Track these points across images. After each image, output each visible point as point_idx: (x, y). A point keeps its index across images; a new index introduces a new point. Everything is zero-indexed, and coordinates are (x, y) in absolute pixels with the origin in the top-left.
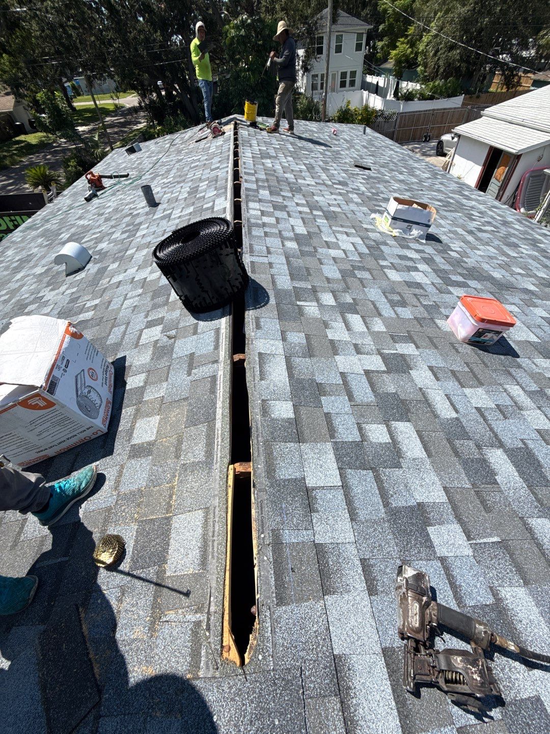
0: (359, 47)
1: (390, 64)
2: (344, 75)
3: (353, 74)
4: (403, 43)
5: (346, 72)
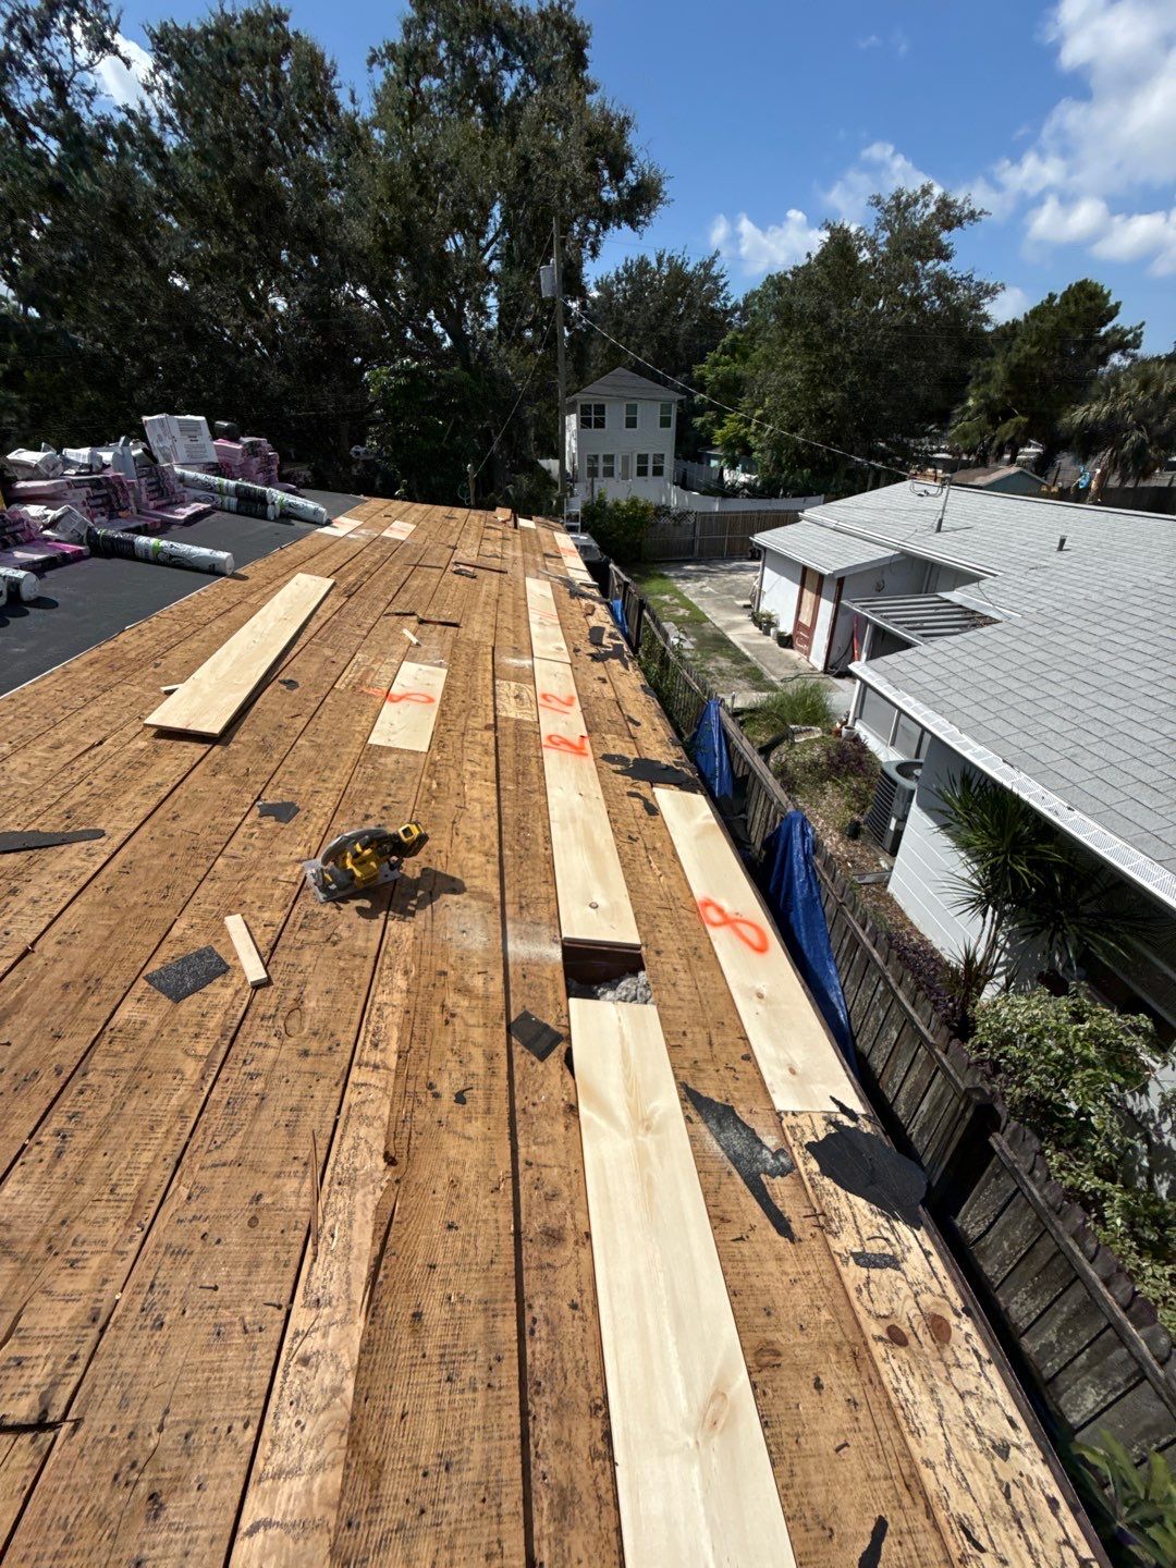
0: (665, 423)
2: (643, 459)
3: (659, 458)
4: (732, 420)
5: (646, 456)
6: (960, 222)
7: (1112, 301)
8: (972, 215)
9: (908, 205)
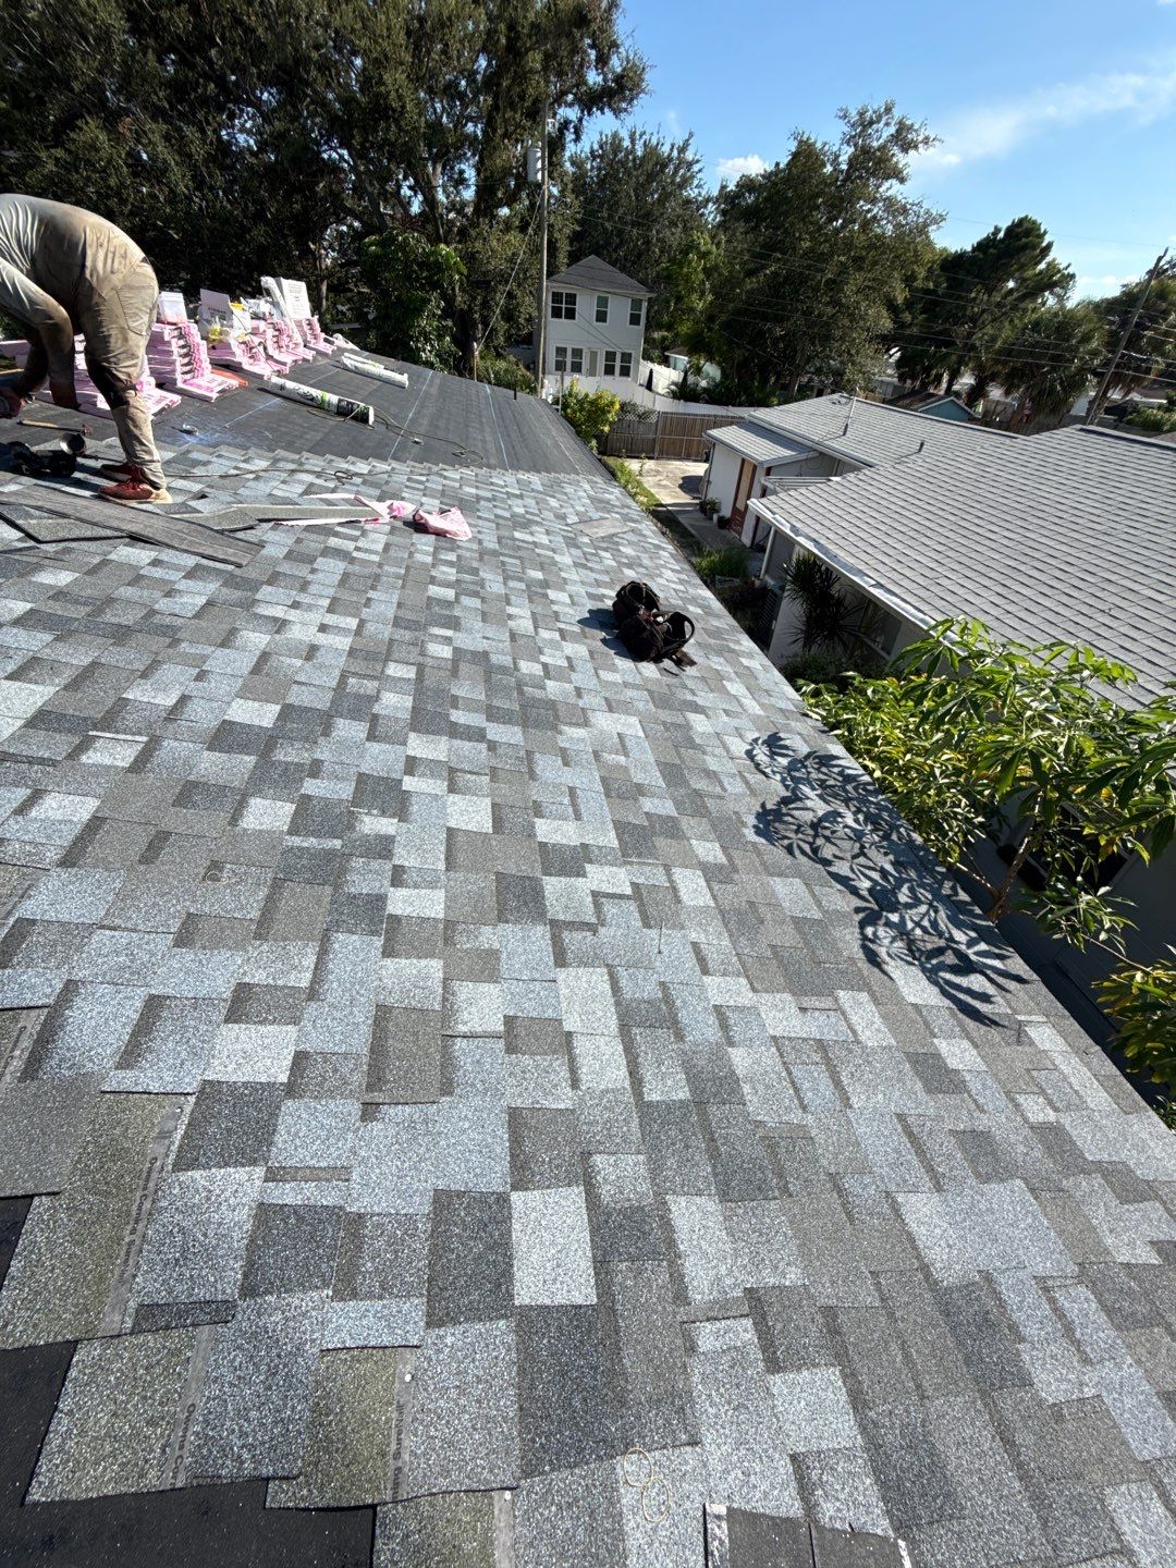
0: (635, 320)
2: (610, 356)
3: (626, 357)
5: (614, 354)
6: (916, 147)
7: (1046, 240)
8: (927, 141)
9: (871, 122)
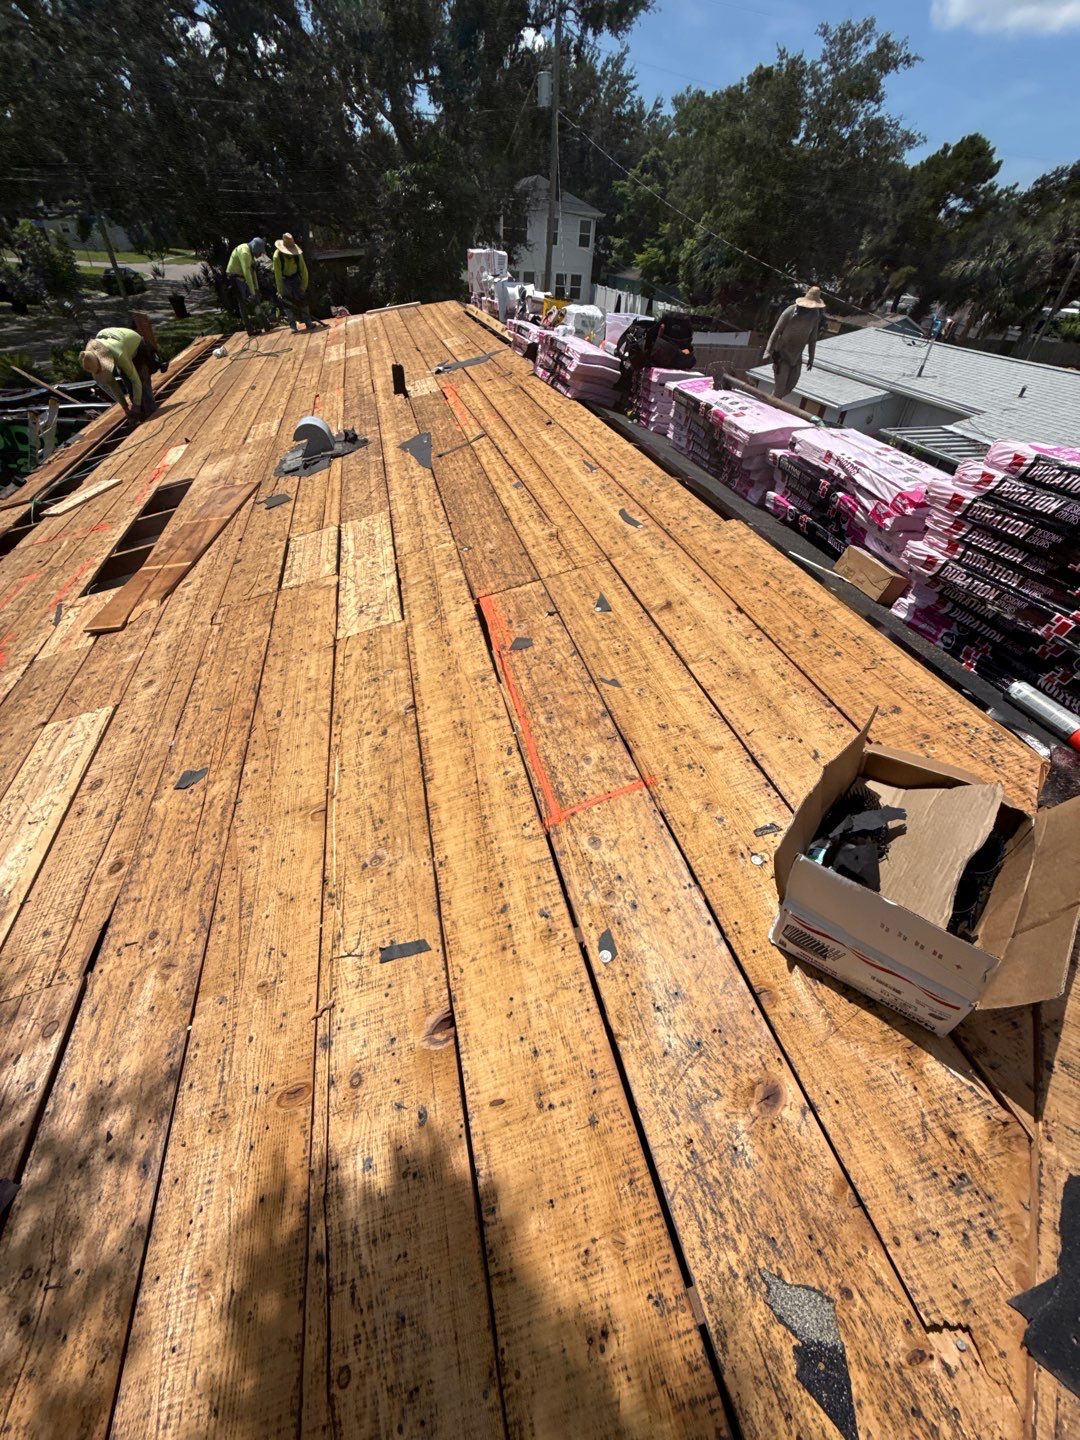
0: (584, 242)
1: (634, 274)
2: (561, 279)
3: (576, 279)
4: (652, 246)
5: (565, 276)
6: (896, 66)
7: (996, 159)
8: (908, 60)
9: (851, 40)
